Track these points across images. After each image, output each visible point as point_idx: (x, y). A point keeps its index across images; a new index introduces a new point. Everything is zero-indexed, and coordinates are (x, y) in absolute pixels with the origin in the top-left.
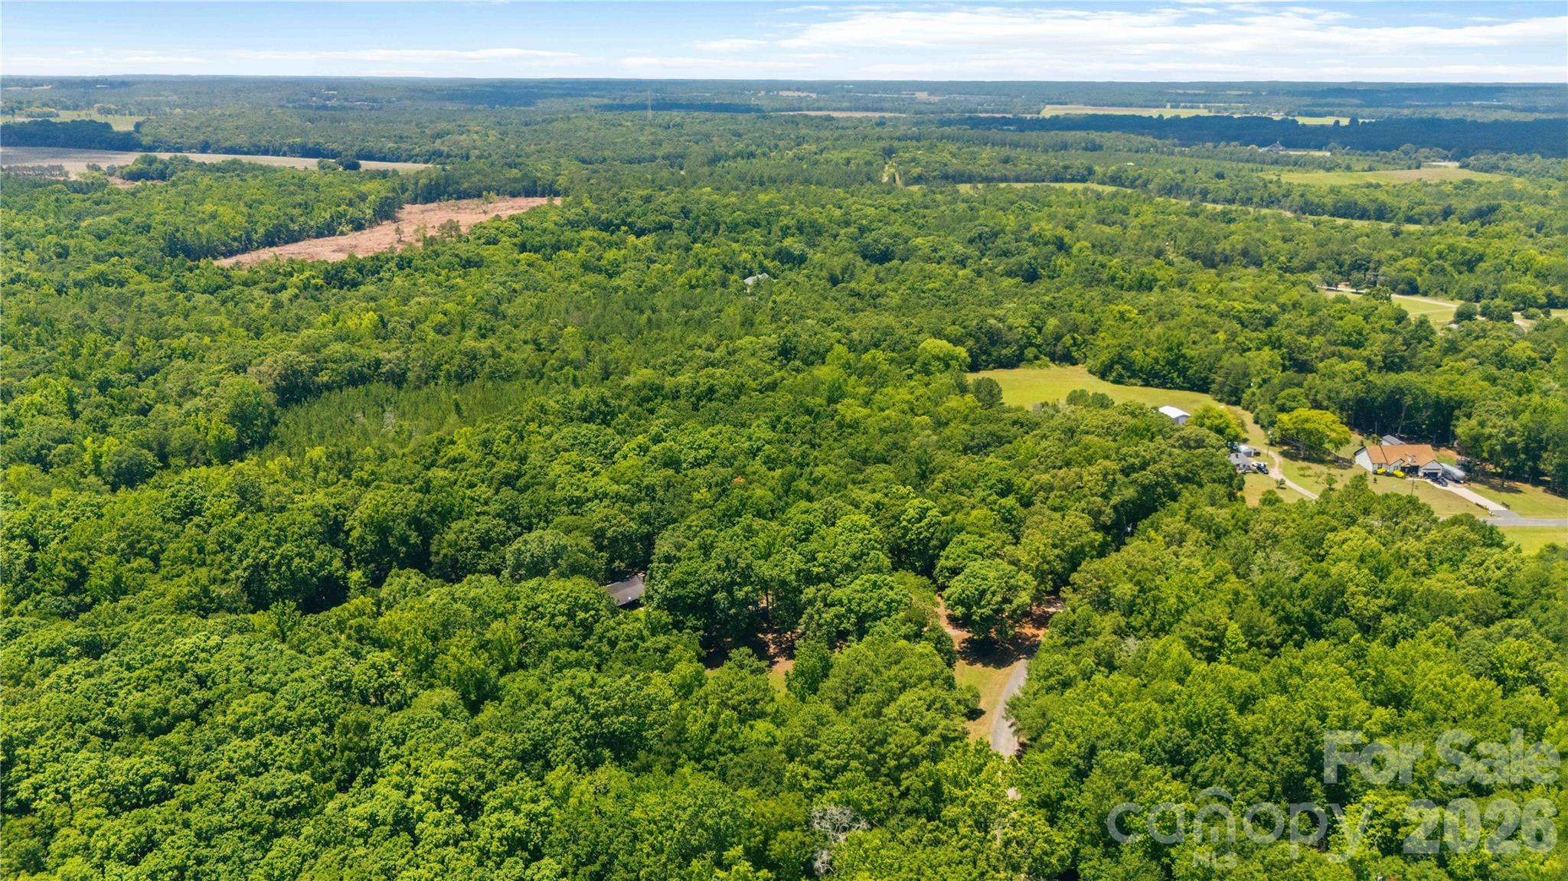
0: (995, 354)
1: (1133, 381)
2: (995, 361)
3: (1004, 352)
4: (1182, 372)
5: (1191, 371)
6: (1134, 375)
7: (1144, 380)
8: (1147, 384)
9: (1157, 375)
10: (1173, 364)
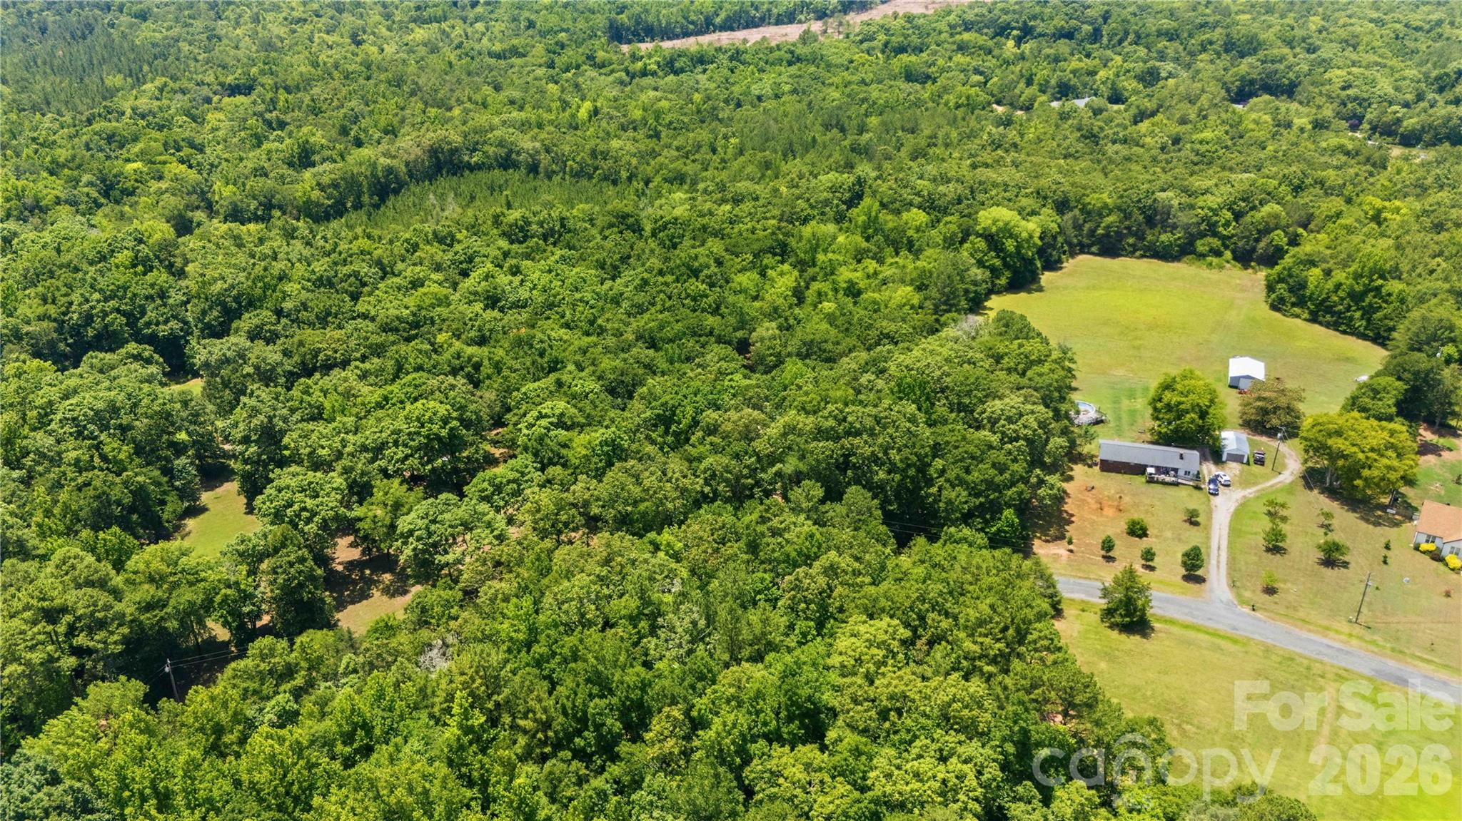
0: (1149, 238)
1: (1297, 310)
2: (1147, 249)
3: (1164, 237)
4: (1368, 312)
5: (1379, 315)
6: (1301, 303)
7: (1311, 313)
8: (1314, 319)
9: (1329, 310)
10: (1356, 297)
